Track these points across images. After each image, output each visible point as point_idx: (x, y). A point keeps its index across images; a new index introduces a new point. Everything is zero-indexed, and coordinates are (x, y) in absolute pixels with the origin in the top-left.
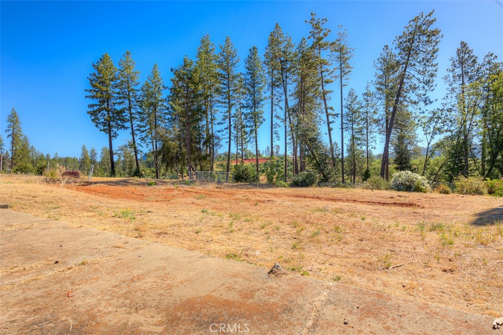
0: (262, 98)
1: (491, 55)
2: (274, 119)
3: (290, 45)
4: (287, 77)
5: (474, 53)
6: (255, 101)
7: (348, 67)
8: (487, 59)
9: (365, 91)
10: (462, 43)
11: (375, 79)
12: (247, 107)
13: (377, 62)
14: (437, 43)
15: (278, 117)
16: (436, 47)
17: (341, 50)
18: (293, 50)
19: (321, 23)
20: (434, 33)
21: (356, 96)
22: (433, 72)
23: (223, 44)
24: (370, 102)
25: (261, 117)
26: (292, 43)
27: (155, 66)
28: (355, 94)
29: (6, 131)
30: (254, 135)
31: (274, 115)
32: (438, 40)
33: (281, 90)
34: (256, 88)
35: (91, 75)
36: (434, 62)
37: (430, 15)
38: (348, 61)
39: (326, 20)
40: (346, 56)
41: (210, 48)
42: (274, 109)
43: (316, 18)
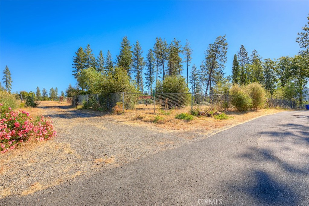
0: (154, 71)
1: (255, 51)
2: (158, 77)
3: (165, 44)
4: (164, 61)
5: (247, 51)
6: (151, 72)
7: (190, 58)
8: (253, 53)
9: (201, 65)
10: (242, 45)
11: (205, 60)
12: (147, 75)
13: (206, 51)
14: (227, 49)
15: (160, 77)
16: (226, 51)
17: (187, 50)
18: (167, 47)
19: (178, 42)
20: (226, 44)
21: (196, 68)
22: (225, 61)
23: (136, 44)
24: (203, 70)
25: (153, 79)
26: (167, 43)
27: (101, 51)
28: (196, 67)
29: (3, 79)
30: (150, 87)
31: (158, 76)
32: (227, 48)
33: (162, 67)
34: (151, 67)
35: (74, 57)
36: (226, 57)
37: (224, 36)
38: (190, 56)
39: (180, 41)
40: (189, 53)
41: (128, 43)
42: (158, 73)
43: (176, 40)
